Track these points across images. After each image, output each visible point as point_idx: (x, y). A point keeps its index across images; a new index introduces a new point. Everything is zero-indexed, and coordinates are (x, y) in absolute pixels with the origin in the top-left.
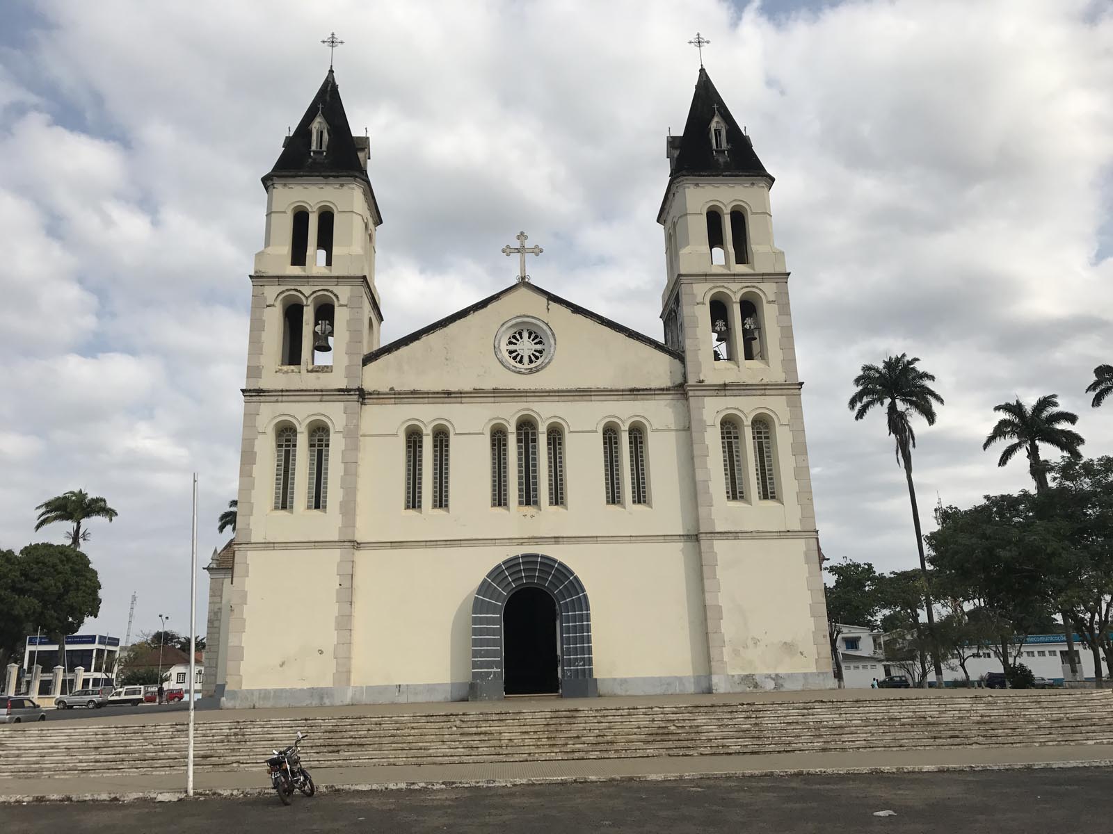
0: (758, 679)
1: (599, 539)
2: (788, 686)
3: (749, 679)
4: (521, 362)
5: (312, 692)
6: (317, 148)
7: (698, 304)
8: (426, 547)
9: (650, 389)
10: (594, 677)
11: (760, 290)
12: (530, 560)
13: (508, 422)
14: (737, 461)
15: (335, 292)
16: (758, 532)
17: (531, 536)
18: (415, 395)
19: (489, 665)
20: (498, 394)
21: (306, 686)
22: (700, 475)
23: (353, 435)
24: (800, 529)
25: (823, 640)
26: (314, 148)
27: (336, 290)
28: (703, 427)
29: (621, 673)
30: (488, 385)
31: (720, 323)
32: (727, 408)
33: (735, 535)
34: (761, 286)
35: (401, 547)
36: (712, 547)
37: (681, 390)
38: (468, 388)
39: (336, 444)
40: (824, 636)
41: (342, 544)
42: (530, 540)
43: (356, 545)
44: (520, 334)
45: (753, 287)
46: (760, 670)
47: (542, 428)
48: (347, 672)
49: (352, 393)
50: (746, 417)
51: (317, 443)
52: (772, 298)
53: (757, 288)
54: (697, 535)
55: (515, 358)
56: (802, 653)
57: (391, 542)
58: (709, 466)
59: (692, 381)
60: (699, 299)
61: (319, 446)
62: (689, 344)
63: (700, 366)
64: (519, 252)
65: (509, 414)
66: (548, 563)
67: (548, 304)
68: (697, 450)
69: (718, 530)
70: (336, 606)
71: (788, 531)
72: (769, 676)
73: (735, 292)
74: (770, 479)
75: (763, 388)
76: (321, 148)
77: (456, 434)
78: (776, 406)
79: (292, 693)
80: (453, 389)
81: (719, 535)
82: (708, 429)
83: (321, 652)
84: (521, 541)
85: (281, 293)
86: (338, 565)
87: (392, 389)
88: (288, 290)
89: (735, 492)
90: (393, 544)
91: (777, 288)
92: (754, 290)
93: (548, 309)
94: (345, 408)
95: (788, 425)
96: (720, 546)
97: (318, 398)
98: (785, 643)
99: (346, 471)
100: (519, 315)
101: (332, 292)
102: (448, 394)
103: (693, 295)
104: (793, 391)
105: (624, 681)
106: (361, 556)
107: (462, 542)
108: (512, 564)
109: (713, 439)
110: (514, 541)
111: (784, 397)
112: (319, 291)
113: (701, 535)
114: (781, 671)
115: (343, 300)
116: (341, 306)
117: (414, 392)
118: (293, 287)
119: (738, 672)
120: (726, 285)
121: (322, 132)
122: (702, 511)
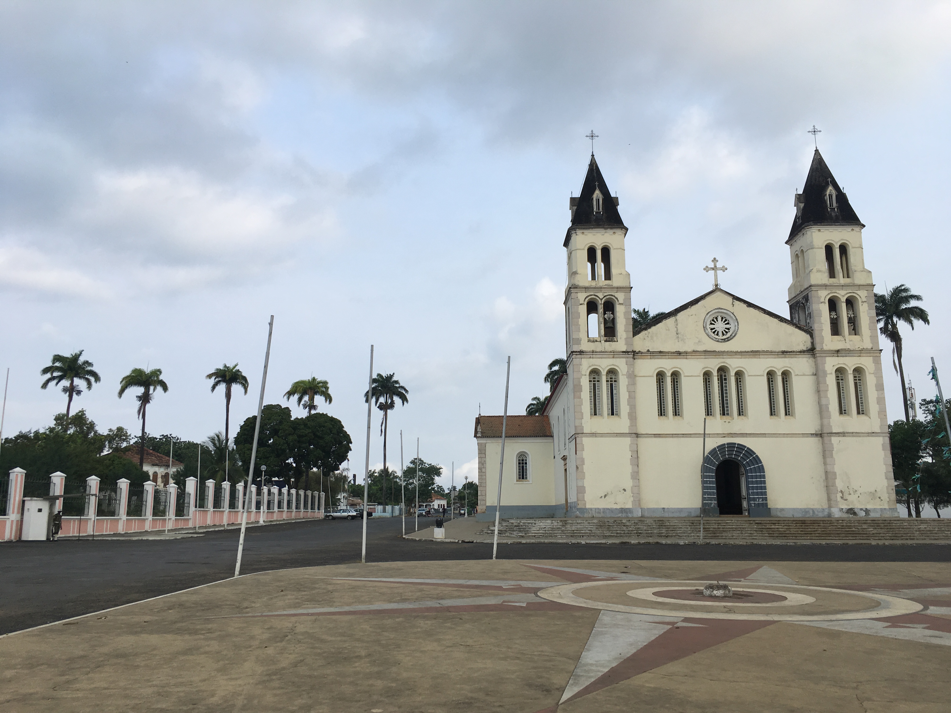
0: (856, 511)
1: (766, 435)
2: (873, 515)
3: (851, 511)
4: (717, 335)
5: (622, 510)
6: (597, 210)
7: (822, 303)
8: (672, 437)
9: (794, 351)
10: (769, 507)
11: (858, 295)
12: (731, 446)
13: (714, 370)
14: (843, 393)
15: (616, 296)
16: (856, 433)
17: (729, 432)
18: (661, 354)
19: (711, 499)
20: (707, 353)
21: (618, 507)
22: (824, 401)
23: (632, 377)
24: (879, 432)
25: (892, 492)
26: (595, 209)
27: (616, 295)
28: (825, 374)
29: (780, 506)
30: (701, 348)
31: (833, 313)
32: (839, 364)
33: (843, 434)
34: (858, 292)
35: (660, 437)
36: (830, 440)
37: (812, 351)
38: (689, 350)
39: (623, 382)
40: (892, 489)
41: (631, 435)
42: (729, 435)
43: (637, 435)
44: (716, 318)
45: (854, 293)
46: (857, 506)
47: (733, 373)
48: (638, 500)
49: (630, 353)
50: (850, 369)
51: (609, 380)
52: (864, 299)
53: (856, 293)
54: (821, 434)
55: (714, 332)
56: (880, 498)
57: (654, 434)
58: (829, 396)
59: (818, 348)
60: (822, 300)
61: (611, 381)
62: (816, 327)
63: (823, 339)
64: (713, 270)
65: (713, 365)
66: (741, 447)
67: (733, 302)
68: (822, 387)
69: (834, 431)
70: (631, 467)
71: (873, 433)
72: (861, 509)
73: (842, 295)
74: (861, 403)
75: (861, 352)
76: (599, 210)
77: (685, 376)
78: (866, 362)
79: (611, 510)
80: (681, 350)
81: (835, 434)
82: (828, 375)
83: (625, 490)
84: (724, 436)
85: (587, 297)
86: (630, 446)
87: (648, 351)
88: (592, 295)
89: (842, 411)
90: (655, 435)
91: (868, 293)
92: (854, 295)
93: (733, 305)
94: (626, 362)
95: (873, 373)
96: (835, 440)
97: (612, 356)
98: (871, 492)
99: (629, 396)
100: (716, 308)
101: (614, 296)
102: (679, 353)
103: (819, 298)
104: (876, 354)
105: (782, 510)
106: (641, 440)
107: (692, 435)
108: (721, 447)
109: (831, 381)
110: (720, 435)
111: (872, 357)
112: (607, 295)
113: (824, 434)
114: (869, 507)
115: (621, 301)
116: (620, 304)
117: (660, 352)
118: (593, 294)
119: (845, 507)
120: (838, 291)
121: (599, 200)
122: (825, 421)
